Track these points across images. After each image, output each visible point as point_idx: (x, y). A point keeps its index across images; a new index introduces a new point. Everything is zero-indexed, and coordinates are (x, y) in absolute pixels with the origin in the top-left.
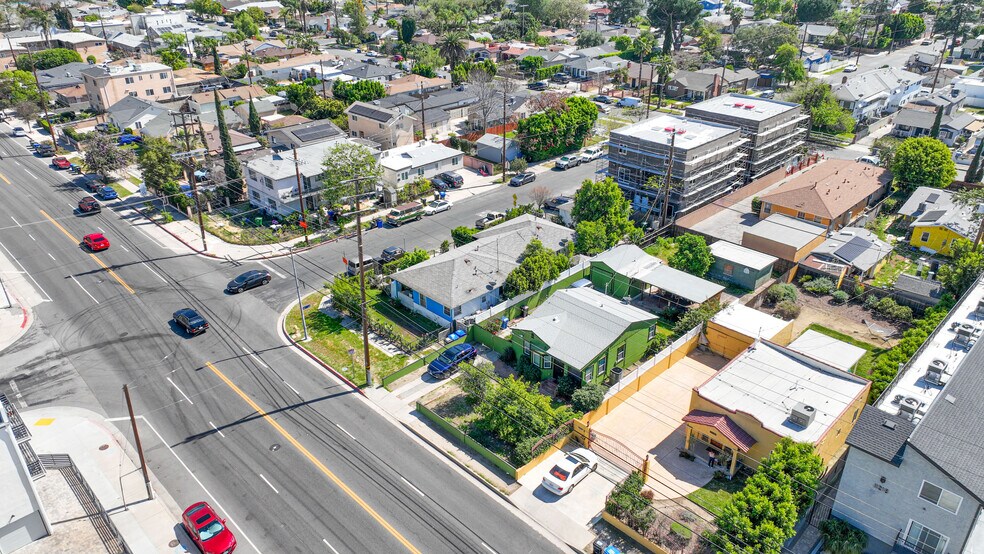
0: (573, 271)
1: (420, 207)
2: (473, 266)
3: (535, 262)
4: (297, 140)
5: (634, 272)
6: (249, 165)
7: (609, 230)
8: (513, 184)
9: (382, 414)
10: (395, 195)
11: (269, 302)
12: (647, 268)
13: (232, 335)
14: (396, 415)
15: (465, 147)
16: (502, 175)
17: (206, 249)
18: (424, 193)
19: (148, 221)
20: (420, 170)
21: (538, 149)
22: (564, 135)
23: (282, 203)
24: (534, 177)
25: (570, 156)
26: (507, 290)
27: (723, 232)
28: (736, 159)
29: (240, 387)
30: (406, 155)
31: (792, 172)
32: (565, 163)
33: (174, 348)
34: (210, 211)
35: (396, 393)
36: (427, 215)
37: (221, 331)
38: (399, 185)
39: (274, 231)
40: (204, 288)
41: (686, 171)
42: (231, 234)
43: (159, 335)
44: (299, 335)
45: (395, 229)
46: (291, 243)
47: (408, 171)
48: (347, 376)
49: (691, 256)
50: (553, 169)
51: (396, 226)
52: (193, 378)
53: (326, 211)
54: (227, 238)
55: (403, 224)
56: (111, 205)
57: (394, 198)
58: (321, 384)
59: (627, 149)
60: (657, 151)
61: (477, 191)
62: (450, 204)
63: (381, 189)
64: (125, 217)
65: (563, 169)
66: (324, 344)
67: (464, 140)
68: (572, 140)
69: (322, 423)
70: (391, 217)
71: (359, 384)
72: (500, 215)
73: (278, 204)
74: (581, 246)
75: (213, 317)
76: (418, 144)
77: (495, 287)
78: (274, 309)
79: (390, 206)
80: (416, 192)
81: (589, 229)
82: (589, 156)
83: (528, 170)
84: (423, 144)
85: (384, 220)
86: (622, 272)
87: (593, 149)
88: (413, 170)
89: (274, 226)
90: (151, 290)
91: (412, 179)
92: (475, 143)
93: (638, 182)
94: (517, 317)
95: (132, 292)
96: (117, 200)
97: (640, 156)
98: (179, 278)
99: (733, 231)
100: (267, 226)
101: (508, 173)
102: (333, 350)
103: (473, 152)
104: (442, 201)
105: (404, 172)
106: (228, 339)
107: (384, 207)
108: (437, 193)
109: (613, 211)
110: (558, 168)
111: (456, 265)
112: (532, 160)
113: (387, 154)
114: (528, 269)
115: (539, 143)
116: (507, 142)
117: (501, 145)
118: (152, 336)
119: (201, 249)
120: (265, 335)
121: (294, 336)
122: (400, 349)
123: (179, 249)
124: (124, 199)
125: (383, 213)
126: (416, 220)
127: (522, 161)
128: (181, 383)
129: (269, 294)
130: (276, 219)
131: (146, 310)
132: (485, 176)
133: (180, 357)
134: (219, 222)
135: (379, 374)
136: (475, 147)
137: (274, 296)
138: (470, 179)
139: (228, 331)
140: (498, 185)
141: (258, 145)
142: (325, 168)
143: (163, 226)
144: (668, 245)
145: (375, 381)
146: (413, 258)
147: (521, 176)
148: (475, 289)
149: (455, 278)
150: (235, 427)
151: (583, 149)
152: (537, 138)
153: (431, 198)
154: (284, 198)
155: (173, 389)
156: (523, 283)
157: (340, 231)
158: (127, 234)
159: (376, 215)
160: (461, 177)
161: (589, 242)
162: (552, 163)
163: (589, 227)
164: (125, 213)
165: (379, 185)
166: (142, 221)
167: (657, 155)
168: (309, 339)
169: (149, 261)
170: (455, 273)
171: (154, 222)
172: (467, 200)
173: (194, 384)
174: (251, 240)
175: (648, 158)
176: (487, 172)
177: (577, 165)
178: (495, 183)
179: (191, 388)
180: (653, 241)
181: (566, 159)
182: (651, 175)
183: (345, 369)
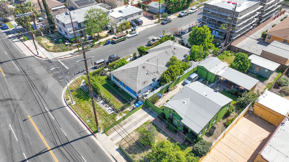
0: (190, 69)
1: (126, 35)
2: (146, 69)
3: (174, 68)
4: (77, 5)
5: (217, 71)
6: (56, 17)
7: (205, 49)
8: (163, 24)
9: (104, 150)
10: (115, 29)
11: (60, 82)
12: (222, 69)
13: (42, 100)
14: (110, 150)
15: (144, 7)
16: (158, 19)
17: (38, 54)
18: (127, 28)
19: (19, 40)
20: (126, 18)
21: (172, 9)
22: (183, 3)
23: (69, 33)
24: (171, 21)
25: (185, 11)
26: (162, 81)
27: (250, 48)
28: (256, 15)
29: (40, 131)
30: (120, 11)
31: (275, 18)
32: (183, 14)
33: (15, 106)
34: (43, 35)
35: (111, 136)
36: (128, 38)
37: (37, 98)
38: (117, 24)
39: (67, 45)
40: (34, 74)
41: (237, 21)
42: (49, 47)
43: (11, 99)
44: (70, 100)
45: (115, 45)
46: (72, 52)
47: (121, 18)
48: (89, 126)
49: (242, 63)
50: (178, 17)
51: (115, 43)
52: (21, 125)
53: (88, 36)
54: (47, 49)
55: (118, 42)
56: (5, 32)
57: (115, 31)
58: (77, 130)
59: (211, 11)
60: (225, 12)
61: (148, 27)
62: (137, 33)
63: (110, 26)
64: (10, 38)
65: (182, 17)
66: (81, 106)
67: (144, 4)
68: (186, 4)
69: (75, 155)
70: (113, 39)
71: (94, 131)
72: (158, 39)
73: (68, 34)
74: (193, 57)
75: (35, 89)
76: (125, 6)
77: (156, 80)
78: (62, 85)
79: (113, 34)
80: (124, 27)
81: (196, 50)
82: (192, 11)
83: (169, 17)
84: (127, 6)
85: (111, 40)
86: (212, 71)
87: (194, 8)
88: (123, 18)
89: (66, 43)
90: (12, 75)
91: (122, 22)
92: (148, 5)
93: (215, 25)
94: (165, 92)
95: (4, 75)
96: (9, 30)
97: (217, 14)
98: (25, 69)
99: (254, 47)
100: (64, 43)
101: (161, 18)
102: (84, 110)
103: (147, 9)
104: (134, 32)
105: (119, 19)
106: (40, 102)
107: (111, 34)
108: (132, 28)
109: (206, 40)
110: (180, 16)
111: (139, 69)
112: (170, 13)
113: (113, 11)
114: (171, 72)
115: (173, 6)
116: (160, 5)
117: (158, 7)
118: (8, 100)
119: (36, 54)
120: (56, 100)
121: (68, 101)
122: (113, 110)
123: (28, 53)
124: (11, 29)
125: (111, 37)
126: (124, 40)
127: (166, 14)
128: (15, 128)
129: (60, 77)
130: (68, 40)
131: (8, 85)
132: (151, 20)
133: (18, 112)
134: (45, 41)
135: (103, 124)
136: (148, 7)
137: (62, 78)
138: (146, 21)
139: (40, 98)
140: (156, 24)
141: (64, 6)
142: (85, 19)
143: (23, 42)
144: (228, 54)
145: (101, 129)
146: (120, 64)
147: (166, 20)
148: (147, 81)
149: (138, 76)
150: (35, 158)
151: (189, 8)
152: (172, 4)
153: (130, 30)
154: (70, 31)
155: (10, 131)
156: (168, 78)
157: (93, 46)
158: (9, 46)
159: (107, 38)
160: (142, 21)
161: (196, 56)
162: (178, 14)
163: (196, 48)
164: (10, 36)
165: (110, 25)
166: (16, 40)
167: (225, 14)
168: (74, 103)
169: (15, 60)
170: (138, 73)
171: (21, 40)
172: (144, 31)
173: (21, 129)
174: (57, 50)
175: (220, 15)
176: (152, 18)
177: (187, 15)
178: (155, 23)
179: (19, 131)
180: (222, 52)
181: (183, 12)
182: (222, 23)
183: (88, 121)
